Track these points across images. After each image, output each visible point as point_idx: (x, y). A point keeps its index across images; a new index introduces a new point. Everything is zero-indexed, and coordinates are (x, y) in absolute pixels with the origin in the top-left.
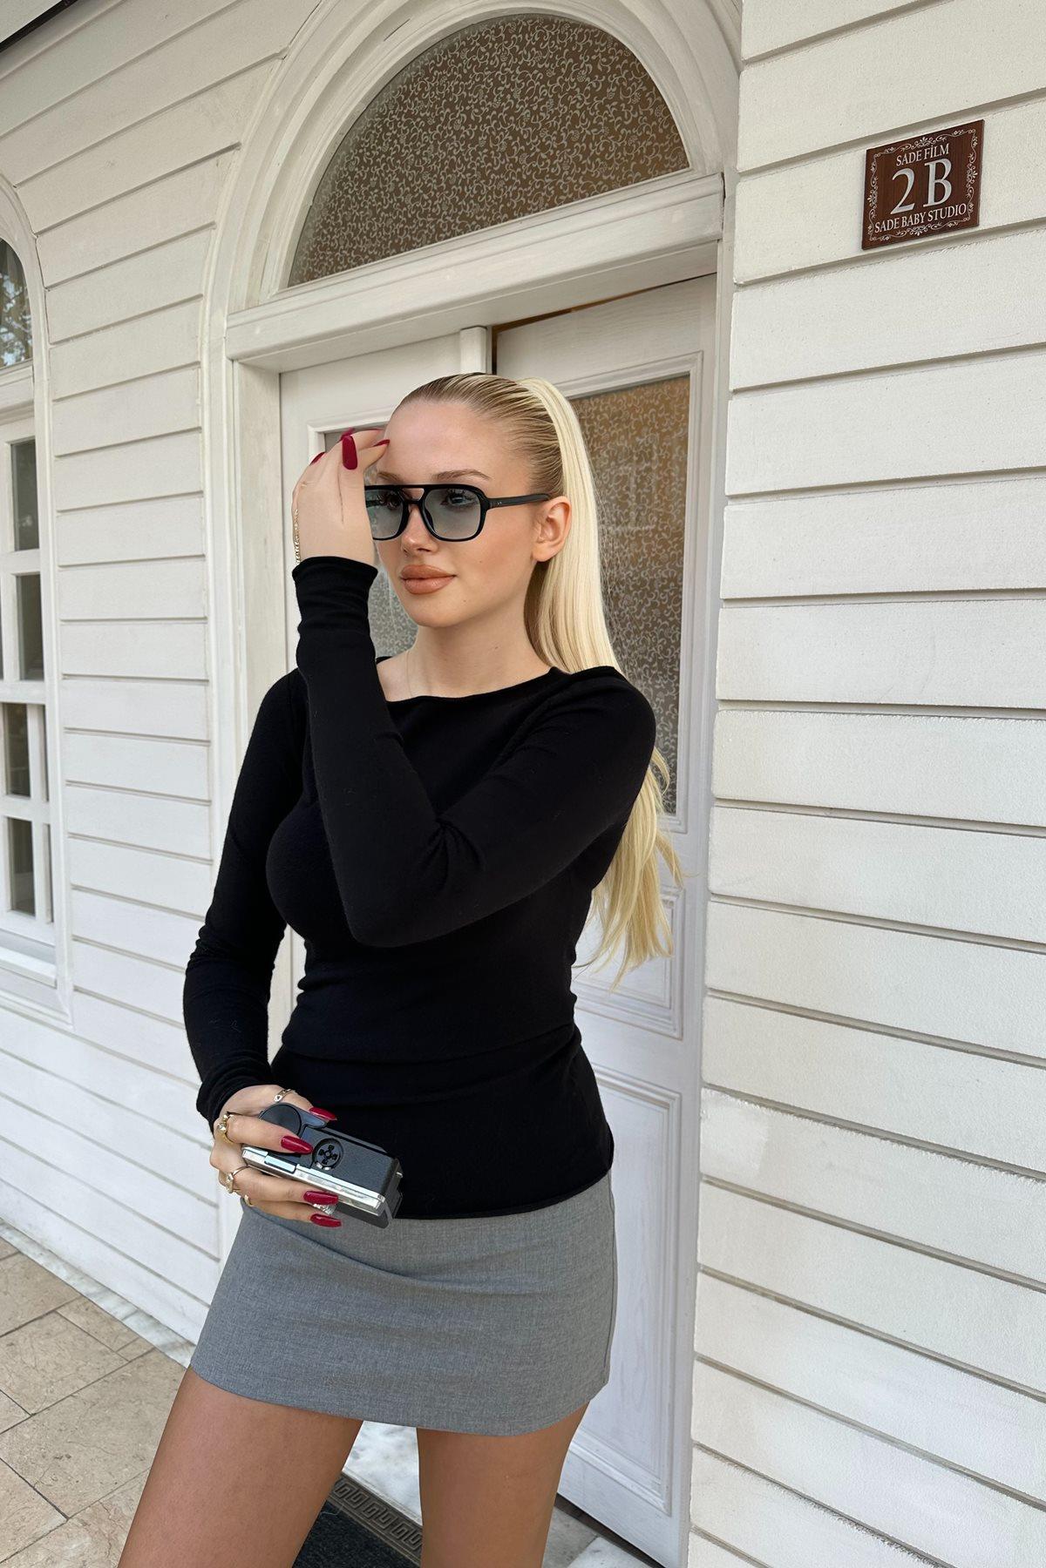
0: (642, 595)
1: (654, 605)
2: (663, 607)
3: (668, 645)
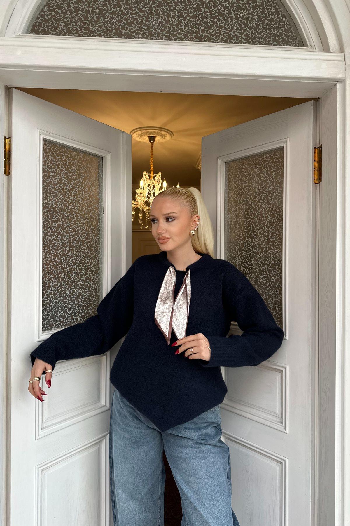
0: (264, 237)
1: (269, 241)
2: (273, 242)
3: (276, 257)
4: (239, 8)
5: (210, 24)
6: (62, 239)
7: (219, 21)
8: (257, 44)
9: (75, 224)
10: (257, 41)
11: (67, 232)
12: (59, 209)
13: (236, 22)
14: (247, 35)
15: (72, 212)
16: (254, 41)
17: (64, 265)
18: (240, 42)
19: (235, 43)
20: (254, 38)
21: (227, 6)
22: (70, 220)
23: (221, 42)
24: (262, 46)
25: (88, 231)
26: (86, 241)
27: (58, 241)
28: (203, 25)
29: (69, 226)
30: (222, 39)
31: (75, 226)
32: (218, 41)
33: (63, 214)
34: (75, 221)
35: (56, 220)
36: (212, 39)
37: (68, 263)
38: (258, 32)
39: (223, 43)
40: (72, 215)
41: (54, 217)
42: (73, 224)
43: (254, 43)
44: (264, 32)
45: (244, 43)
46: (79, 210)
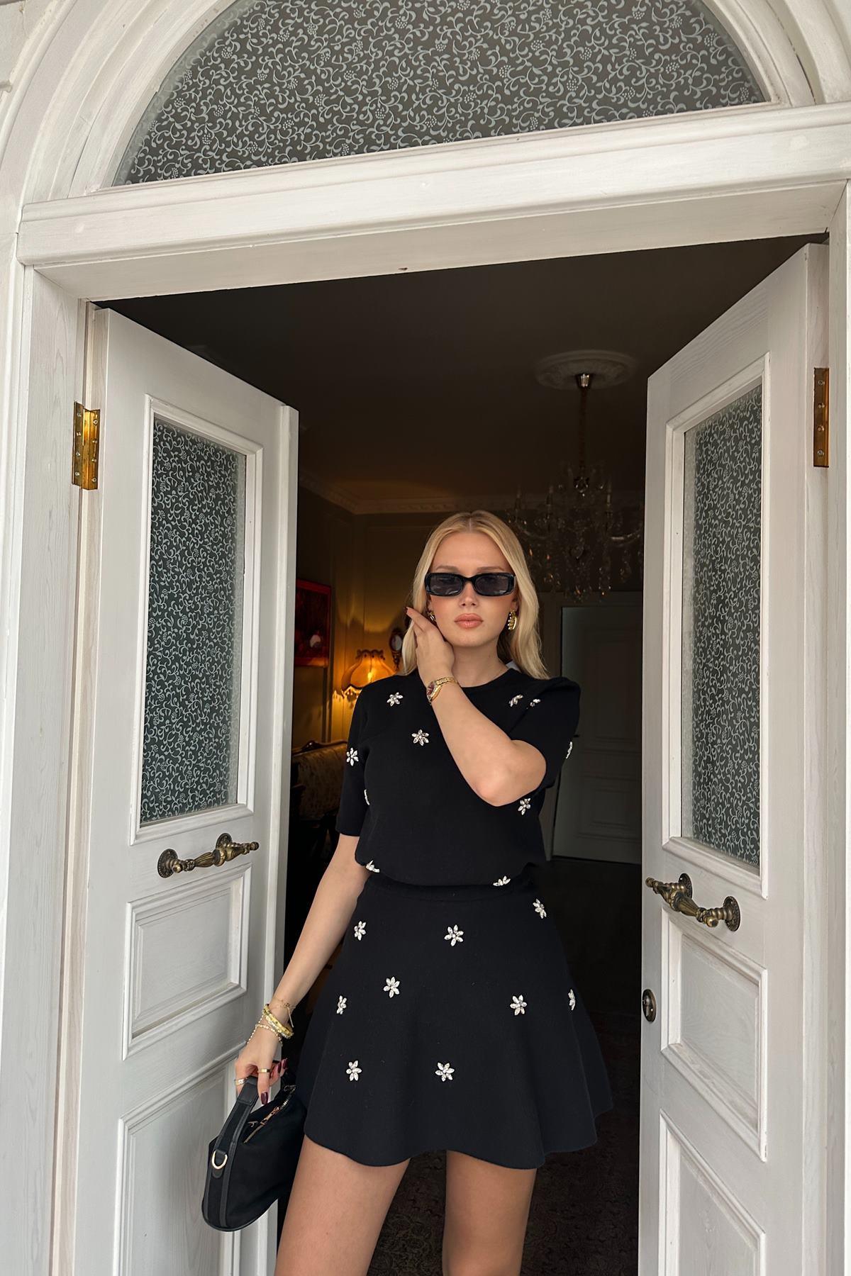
4: (585, 37)
5: (511, 91)
6: (175, 626)
7: (532, 79)
8: (631, 118)
9: (197, 594)
10: (632, 110)
11: (184, 612)
12: (172, 561)
13: (576, 72)
14: (605, 100)
15: (193, 568)
16: (625, 111)
17: (177, 681)
18: (587, 121)
19: (575, 124)
20: (625, 105)
21: (554, 38)
22: (189, 586)
23: (538, 129)
24: (645, 118)
25: (217, 609)
26: (214, 631)
27: (169, 629)
28: (494, 96)
29: (187, 598)
30: (540, 120)
31: (197, 598)
32: (529, 128)
33: (179, 574)
34: (197, 588)
35: (167, 585)
36: (516, 126)
37: (183, 677)
38: (634, 87)
39: (543, 130)
40: (193, 576)
41: (163, 579)
42: (195, 595)
43: (623, 117)
44: (652, 85)
45: (596, 122)
46: (204, 564)
